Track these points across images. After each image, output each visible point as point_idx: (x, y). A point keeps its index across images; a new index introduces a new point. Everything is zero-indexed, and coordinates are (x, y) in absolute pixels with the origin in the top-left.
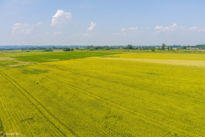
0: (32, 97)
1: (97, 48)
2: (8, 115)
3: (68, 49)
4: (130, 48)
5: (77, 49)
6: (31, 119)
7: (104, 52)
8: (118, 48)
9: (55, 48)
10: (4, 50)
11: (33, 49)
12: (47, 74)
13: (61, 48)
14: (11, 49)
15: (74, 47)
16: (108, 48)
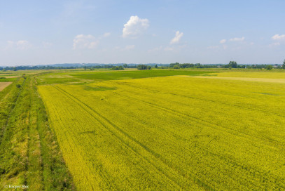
0: (95, 111)
1: (184, 66)
2: (63, 127)
3: (143, 67)
4: (233, 66)
5: (156, 67)
6: (92, 132)
7: (194, 70)
8: (215, 66)
9: (126, 66)
10: (62, 68)
11: (99, 67)
12: (114, 91)
13: (135, 67)
14: (71, 67)
15: (152, 65)
16: (200, 66)
